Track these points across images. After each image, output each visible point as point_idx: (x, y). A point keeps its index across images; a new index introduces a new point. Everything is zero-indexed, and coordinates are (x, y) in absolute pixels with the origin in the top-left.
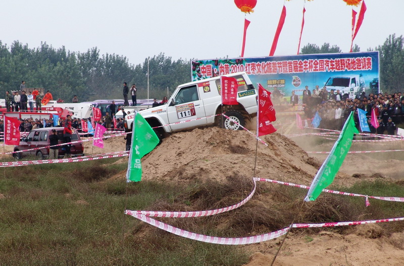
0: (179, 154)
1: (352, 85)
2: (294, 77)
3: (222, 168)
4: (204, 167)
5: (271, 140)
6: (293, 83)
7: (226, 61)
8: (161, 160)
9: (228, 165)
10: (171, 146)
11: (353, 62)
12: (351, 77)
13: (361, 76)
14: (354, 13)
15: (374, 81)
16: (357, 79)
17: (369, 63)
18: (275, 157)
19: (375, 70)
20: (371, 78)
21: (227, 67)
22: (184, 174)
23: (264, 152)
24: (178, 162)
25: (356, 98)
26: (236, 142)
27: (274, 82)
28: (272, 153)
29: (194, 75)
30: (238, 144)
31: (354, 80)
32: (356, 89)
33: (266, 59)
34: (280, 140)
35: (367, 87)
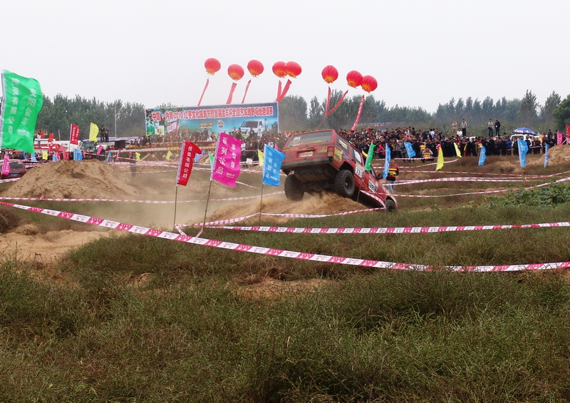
0: (37, 179)
1: (259, 127)
2: (219, 121)
3: (61, 189)
4: (48, 189)
5: (103, 169)
6: (218, 125)
7: (170, 109)
8: (25, 183)
9: (65, 187)
10: (33, 174)
11: (260, 110)
12: (259, 120)
13: (266, 120)
14: (280, 83)
15: (275, 124)
16: (263, 123)
17: (271, 111)
18: (104, 181)
19: (275, 116)
20: (272, 121)
21: (171, 114)
22: (35, 193)
23: (96, 177)
24: (35, 185)
25: (263, 135)
26: (77, 170)
27: (205, 124)
28: (101, 178)
29: (147, 120)
30: (78, 171)
31: (261, 123)
32: (263, 129)
33: (195, 108)
34: (110, 169)
35: (270, 128)
